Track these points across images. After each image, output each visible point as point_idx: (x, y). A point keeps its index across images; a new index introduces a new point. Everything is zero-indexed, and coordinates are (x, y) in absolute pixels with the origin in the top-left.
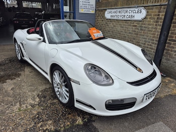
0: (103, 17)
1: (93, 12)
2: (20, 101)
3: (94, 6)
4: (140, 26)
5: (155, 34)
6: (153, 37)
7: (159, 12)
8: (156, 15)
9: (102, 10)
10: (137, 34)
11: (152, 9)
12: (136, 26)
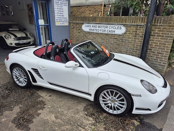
0: (80, 29)
1: (67, 24)
2: (79, 125)
3: (68, 19)
4: (121, 39)
5: (134, 45)
6: (133, 47)
7: (136, 29)
8: (134, 32)
9: (77, 24)
10: (119, 45)
11: (131, 27)
12: (117, 39)
